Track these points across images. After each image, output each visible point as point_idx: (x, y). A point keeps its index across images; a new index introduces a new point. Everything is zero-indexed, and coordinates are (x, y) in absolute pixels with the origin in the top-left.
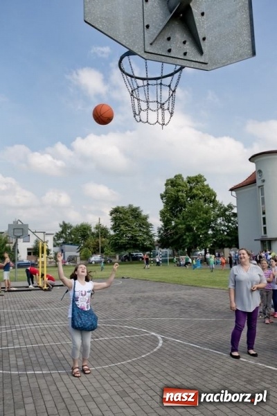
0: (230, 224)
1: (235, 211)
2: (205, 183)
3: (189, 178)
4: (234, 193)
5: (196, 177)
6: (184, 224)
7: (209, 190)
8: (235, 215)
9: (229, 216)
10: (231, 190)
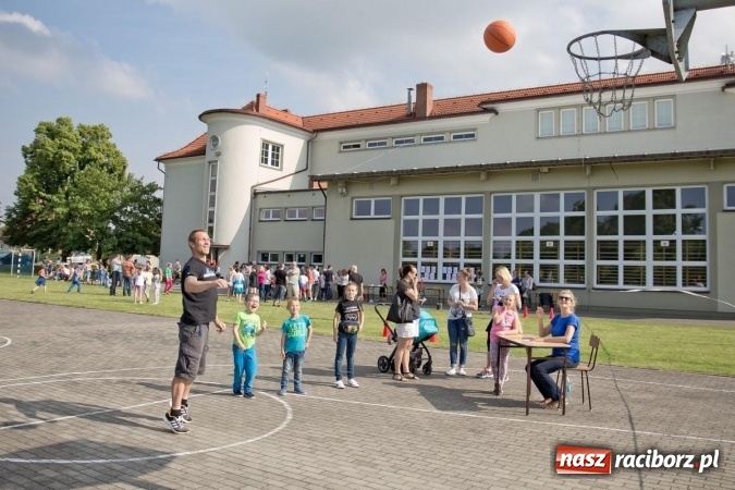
0: (146, 216)
1: (158, 194)
2: (111, 141)
3: (81, 127)
4: (162, 165)
5: (95, 128)
6: (67, 205)
7: (117, 154)
8: (158, 202)
9: (147, 201)
10: (159, 160)
